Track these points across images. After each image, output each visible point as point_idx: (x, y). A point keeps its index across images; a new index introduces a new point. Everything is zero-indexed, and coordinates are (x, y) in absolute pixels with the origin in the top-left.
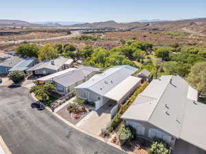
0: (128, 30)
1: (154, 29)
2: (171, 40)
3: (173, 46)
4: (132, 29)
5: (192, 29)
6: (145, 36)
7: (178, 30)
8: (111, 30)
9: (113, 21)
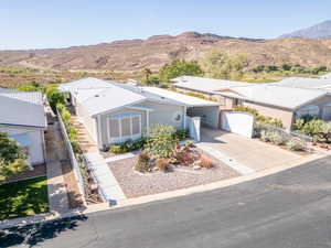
2: (12, 79)
7: (15, 65)
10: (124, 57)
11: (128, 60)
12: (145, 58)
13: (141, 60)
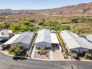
0: (19, 14)
1: (31, 13)
2: (40, 17)
3: (42, 20)
4: (21, 13)
5: (46, 13)
6: (29, 16)
7: (41, 14)
8: (10, 14)
9: (10, 9)
10: (68, 11)
11: (69, 12)
12: (74, 12)
13: (73, 12)
